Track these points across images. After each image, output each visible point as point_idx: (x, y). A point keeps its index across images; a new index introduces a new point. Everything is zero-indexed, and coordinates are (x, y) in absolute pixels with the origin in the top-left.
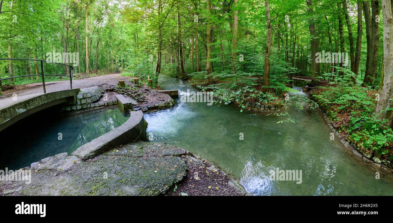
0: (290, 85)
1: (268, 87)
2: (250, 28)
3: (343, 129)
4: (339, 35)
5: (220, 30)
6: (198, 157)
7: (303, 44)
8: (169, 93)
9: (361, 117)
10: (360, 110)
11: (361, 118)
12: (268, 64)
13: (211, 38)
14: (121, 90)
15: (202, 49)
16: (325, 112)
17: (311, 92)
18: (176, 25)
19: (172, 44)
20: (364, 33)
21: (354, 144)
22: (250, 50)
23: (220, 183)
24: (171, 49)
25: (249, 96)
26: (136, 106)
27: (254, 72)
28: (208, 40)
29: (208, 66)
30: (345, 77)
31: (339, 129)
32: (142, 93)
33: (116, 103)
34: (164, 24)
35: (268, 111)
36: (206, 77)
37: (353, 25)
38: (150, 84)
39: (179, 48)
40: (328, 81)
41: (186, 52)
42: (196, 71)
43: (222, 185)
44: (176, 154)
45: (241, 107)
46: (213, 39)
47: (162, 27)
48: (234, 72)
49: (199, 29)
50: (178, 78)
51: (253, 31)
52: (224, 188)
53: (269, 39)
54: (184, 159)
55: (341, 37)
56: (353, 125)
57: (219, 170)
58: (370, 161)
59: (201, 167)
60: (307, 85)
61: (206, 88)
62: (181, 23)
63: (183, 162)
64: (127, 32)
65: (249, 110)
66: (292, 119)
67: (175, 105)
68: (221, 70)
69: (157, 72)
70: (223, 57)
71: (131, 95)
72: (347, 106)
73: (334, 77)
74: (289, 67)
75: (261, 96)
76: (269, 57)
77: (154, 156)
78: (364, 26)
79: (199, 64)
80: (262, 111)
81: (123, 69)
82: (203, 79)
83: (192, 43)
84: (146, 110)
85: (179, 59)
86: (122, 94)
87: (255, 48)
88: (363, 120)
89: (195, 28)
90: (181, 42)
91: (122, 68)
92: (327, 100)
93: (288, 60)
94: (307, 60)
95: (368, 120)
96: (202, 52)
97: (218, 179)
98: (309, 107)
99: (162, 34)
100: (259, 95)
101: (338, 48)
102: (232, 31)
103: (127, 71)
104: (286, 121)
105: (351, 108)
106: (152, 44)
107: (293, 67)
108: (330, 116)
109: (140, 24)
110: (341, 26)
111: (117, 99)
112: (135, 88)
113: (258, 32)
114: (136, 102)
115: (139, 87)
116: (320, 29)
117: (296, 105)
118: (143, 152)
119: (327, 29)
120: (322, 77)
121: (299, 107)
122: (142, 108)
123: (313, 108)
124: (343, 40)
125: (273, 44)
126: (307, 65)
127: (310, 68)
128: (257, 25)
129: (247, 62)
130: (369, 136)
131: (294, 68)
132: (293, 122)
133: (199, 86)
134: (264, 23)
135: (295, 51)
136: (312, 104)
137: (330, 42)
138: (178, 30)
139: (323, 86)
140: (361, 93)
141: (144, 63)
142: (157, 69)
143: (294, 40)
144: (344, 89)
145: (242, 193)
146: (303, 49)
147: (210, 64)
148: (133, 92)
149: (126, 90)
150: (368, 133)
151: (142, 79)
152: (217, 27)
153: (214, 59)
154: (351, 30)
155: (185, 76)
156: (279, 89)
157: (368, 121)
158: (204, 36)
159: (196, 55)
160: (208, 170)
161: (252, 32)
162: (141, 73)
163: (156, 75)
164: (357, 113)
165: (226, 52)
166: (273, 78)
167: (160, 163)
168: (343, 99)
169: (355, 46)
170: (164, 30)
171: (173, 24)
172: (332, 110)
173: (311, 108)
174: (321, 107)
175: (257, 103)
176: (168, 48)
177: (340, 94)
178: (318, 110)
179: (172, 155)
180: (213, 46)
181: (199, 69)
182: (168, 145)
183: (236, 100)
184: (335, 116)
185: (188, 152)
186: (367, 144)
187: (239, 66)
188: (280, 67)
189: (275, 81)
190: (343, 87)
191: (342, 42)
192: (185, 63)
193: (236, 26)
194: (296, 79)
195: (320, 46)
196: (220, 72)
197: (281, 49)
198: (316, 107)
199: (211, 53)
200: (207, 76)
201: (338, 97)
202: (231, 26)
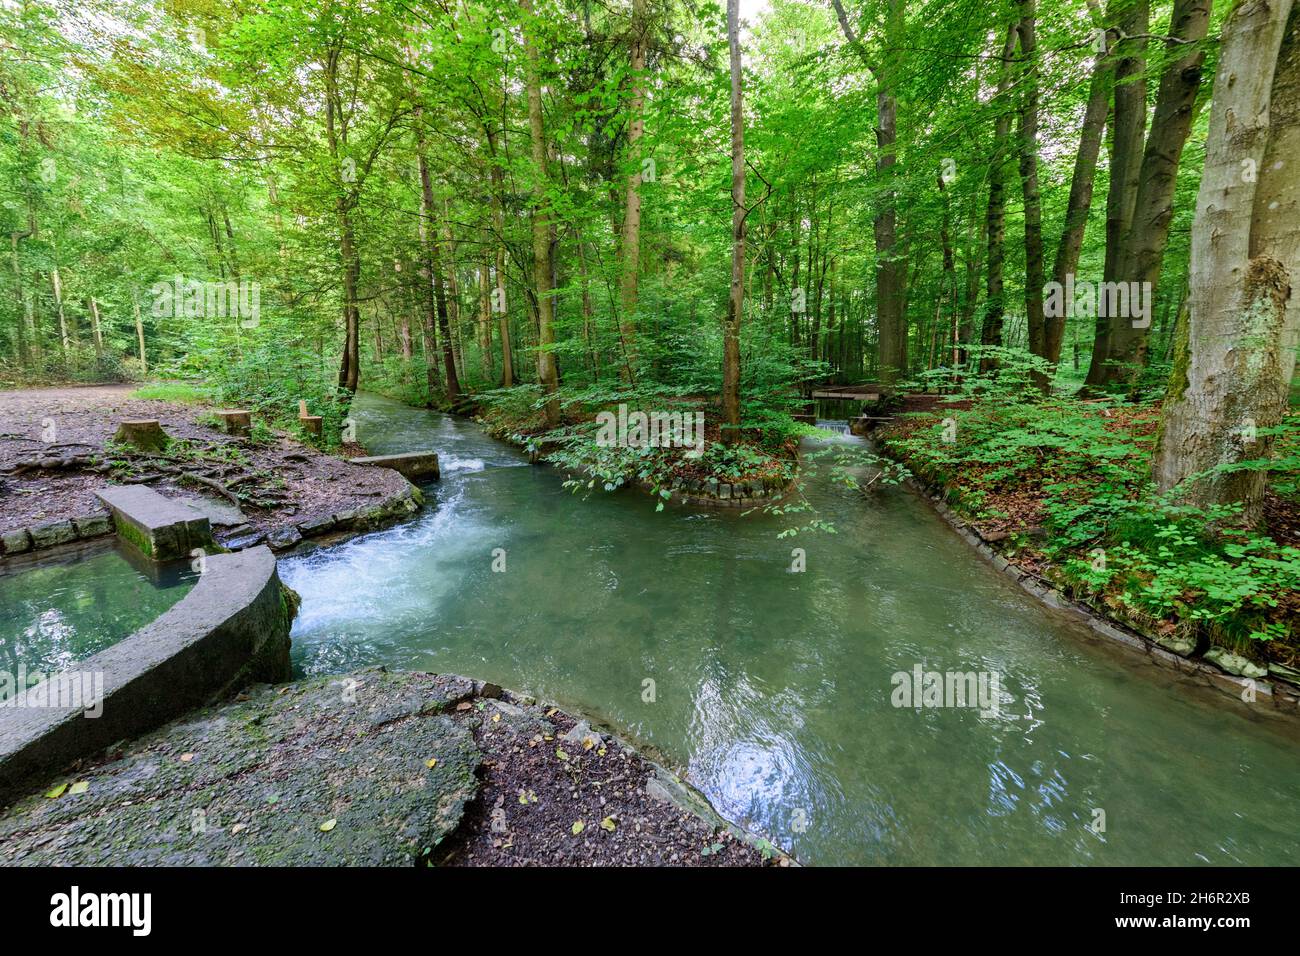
0: (807, 416)
1: (737, 427)
2: (678, 239)
3: (1022, 544)
4: (984, 238)
5: (580, 241)
6: (522, 697)
7: (850, 283)
8: (403, 466)
9: (1093, 501)
10: (1083, 478)
11: (1096, 505)
12: (733, 355)
13: (551, 269)
14: (140, 466)
15: (522, 307)
16: (938, 490)
17: (880, 434)
18: (413, 209)
19: (405, 284)
20: (1096, 214)
21: (1086, 596)
22: (678, 313)
23: (617, 794)
24: (401, 301)
25: (681, 458)
26: (236, 530)
27: (693, 383)
28: (539, 276)
29: (543, 367)
30: (1004, 375)
31: (1006, 544)
32: (273, 474)
33: (105, 528)
34: (364, 196)
35: (745, 500)
36: (538, 406)
37: (1051, 191)
38: (313, 435)
39: (435, 298)
40: (940, 393)
41: (464, 318)
42: (501, 385)
43: (626, 802)
44: (432, 703)
45: (657, 494)
46: (556, 276)
47: (355, 205)
48: (629, 385)
49: (507, 233)
50: (436, 408)
51: (688, 248)
52: (635, 815)
53: (739, 276)
54: (466, 721)
55: (992, 244)
56: (1061, 531)
57: (606, 734)
58: (1196, 666)
59: (538, 738)
60: (865, 411)
61: (540, 441)
62: (437, 201)
63: (462, 733)
64: (160, 195)
65: (684, 502)
66: (826, 521)
67: (425, 507)
68: (587, 380)
69: (342, 385)
70: (594, 336)
71: (204, 484)
72: (1024, 466)
73: (960, 379)
74: (802, 362)
75: (716, 455)
76: (736, 333)
77: (323, 744)
78: (1102, 186)
79: (512, 360)
80: (726, 504)
81: (150, 368)
82: (530, 412)
83: (482, 283)
84: (294, 539)
85: (434, 340)
86: (145, 482)
87: (693, 307)
88: (1102, 510)
89: (492, 230)
90: (440, 279)
91: (143, 362)
92: (938, 454)
93: (798, 338)
94: (861, 333)
95: (1128, 509)
96: (523, 320)
97: (605, 779)
98: (879, 479)
99: (356, 237)
100: (712, 454)
101: (977, 284)
102: (619, 248)
103: (175, 377)
104: (805, 529)
105: (1041, 472)
106: (311, 271)
107: (815, 359)
108: (959, 503)
109: (235, 168)
110: (996, 203)
111: (107, 507)
112: (229, 454)
113: (703, 251)
114: (239, 511)
115: (255, 448)
116: (913, 225)
117: (832, 476)
118: (264, 741)
119: (938, 224)
120: (917, 384)
121: (842, 482)
122: (270, 536)
123: (892, 482)
124: (1001, 252)
125: (750, 290)
126: (860, 349)
127: (871, 359)
128: (702, 227)
129: (670, 353)
130: (1149, 567)
131: (817, 364)
132: (831, 530)
133: (514, 437)
134: (724, 220)
135: (822, 310)
136: (887, 469)
137: (948, 265)
138: (425, 229)
139: (921, 411)
140: (1076, 422)
141: (274, 349)
142: (344, 377)
143: (821, 272)
144: (1003, 414)
145: (704, 826)
146: (848, 302)
147: (550, 360)
148: (220, 469)
149: (176, 462)
150: (1144, 558)
151: (269, 415)
152: (571, 230)
153: (563, 344)
154: (1036, 214)
155: (463, 402)
156: (771, 430)
157: (1130, 515)
158: (527, 262)
159: (499, 327)
160: (565, 744)
161: (685, 253)
162: (260, 389)
163: (341, 400)
164: (1071, 487)
165: (601, 322)
166: (751, 399)
167: (354, 772)
168: (1004, 447)
169: (1051, 267)
170: (363, 219)
171: (401, 200)
172: (963, 485)
173: (884, 481)
174: (918, 478)
175: (706, 479)
176: (387, 297)
177: (988, 431)
178: (910, 487)
179: (416, 715)
180: (560, 298)
181: (513, 376)
182: (396, 675)
183: (641, 475)
184: (979, 501)
185: (482, 684)
186: (1154, 599)
187: (644, 365)
188: (773, 361)
189: (759, 407)
190: (1000, 409)
191: (995, 263)
192: (460, 357)
193: (634, 230)
194: (826, 395)
195: (908, 285)
196: (586, 388)
197: (774, 306)
198: (901, 479)
199: (552, 324)
200: (542, 400)
201: (980, 442)
202: (616, 230)
